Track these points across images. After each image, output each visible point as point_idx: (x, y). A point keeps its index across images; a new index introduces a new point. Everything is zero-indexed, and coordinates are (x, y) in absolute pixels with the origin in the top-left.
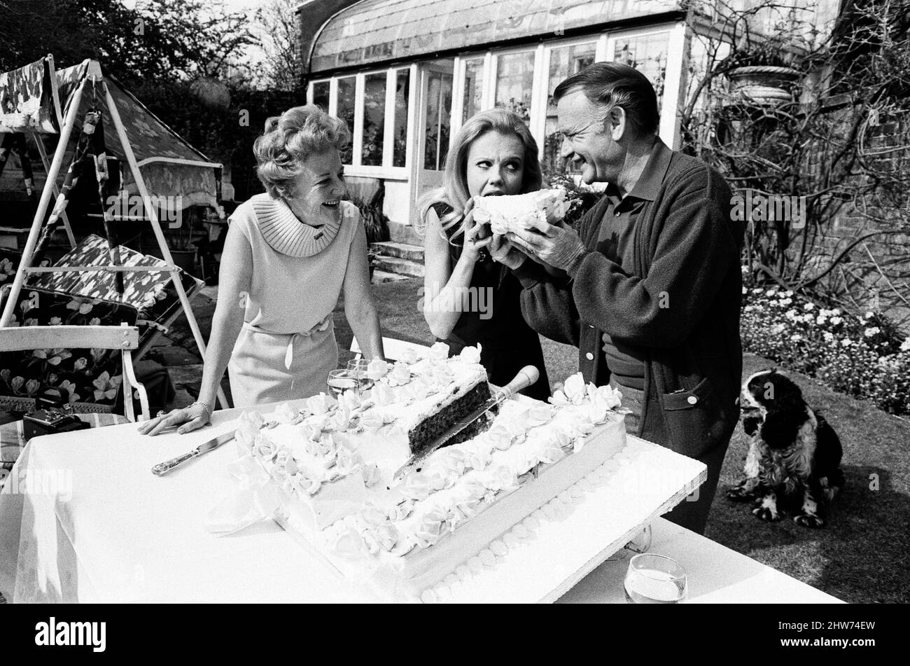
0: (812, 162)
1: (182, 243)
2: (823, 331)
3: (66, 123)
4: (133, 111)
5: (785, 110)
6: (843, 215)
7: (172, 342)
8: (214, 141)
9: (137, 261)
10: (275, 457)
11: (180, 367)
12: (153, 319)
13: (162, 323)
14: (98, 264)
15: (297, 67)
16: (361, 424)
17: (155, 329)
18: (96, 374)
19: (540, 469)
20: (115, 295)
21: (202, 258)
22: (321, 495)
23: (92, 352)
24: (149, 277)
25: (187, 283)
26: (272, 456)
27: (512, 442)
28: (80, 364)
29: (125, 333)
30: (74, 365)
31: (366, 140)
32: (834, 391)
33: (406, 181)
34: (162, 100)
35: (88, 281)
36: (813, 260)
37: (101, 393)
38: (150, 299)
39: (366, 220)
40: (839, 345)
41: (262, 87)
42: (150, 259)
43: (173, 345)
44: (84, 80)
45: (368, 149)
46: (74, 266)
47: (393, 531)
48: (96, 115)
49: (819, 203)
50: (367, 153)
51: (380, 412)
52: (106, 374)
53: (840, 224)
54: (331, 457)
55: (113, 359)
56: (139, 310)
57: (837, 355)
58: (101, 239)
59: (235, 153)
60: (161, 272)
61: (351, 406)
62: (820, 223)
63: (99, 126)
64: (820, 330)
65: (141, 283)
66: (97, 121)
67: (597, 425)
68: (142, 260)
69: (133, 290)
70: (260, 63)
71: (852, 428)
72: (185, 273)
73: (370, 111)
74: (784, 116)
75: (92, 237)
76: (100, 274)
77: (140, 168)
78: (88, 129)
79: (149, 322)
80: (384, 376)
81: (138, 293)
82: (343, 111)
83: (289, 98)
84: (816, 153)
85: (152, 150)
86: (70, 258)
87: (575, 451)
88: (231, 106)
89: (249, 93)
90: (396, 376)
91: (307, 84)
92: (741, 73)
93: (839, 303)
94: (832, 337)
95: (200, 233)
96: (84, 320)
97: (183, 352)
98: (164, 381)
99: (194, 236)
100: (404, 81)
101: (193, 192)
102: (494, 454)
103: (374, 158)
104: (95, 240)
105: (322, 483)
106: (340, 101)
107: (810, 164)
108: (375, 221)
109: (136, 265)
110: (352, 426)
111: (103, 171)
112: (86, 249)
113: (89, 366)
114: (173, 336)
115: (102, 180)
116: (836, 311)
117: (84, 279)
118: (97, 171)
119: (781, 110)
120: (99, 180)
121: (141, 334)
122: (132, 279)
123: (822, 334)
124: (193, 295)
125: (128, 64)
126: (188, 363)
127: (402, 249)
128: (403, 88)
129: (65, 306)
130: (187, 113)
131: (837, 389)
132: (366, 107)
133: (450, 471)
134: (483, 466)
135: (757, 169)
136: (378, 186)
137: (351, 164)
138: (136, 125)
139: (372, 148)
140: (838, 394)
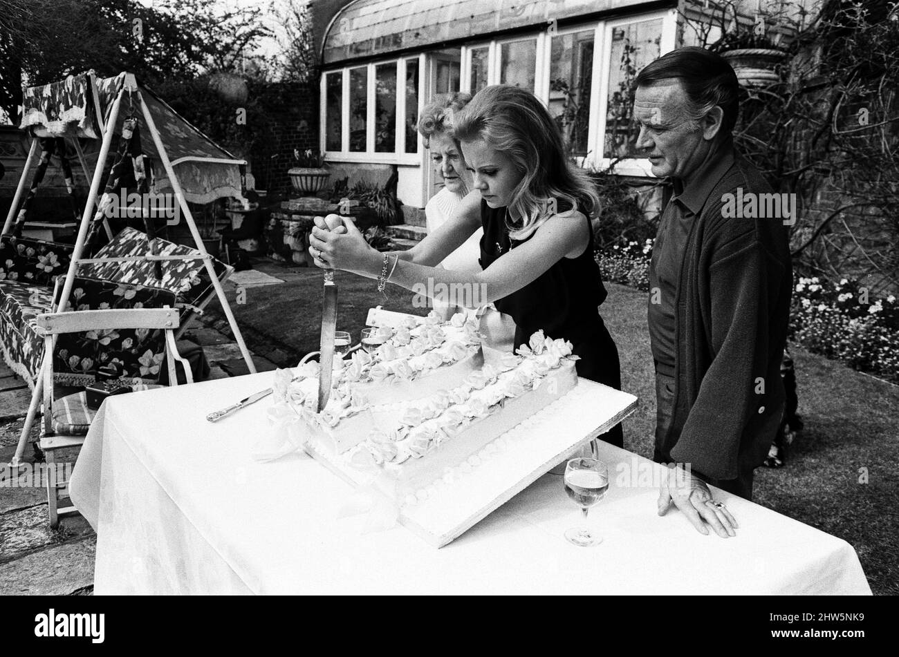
0: (798, 139)
1: (207, 231)
2: (802, 298)
3: (107, 130)
4: (165, 116)
5: (772, 90)
6: (825, 189)
7: (203, 324)
8: (234, 134)
9: (172, 250)
10: (304, 402)
11: (212, 347)
12: (189, 302)
13: (197, 306)
14: (135, 254)
15: (310, 59)
16: (370, 374)
17: (191, 311)
18: (141, 353)
19: (506, 402)
20: (153, 282)
21: (227, 246)
22: (339, 427)
23: (137, 333)
24: (184, 265)
25: (219, 269)
26: (301, 401)
27: (486, 384)
28: (127, 344)
29: (168, 314)
30: (121, 345)
31: (378, 127)
32: (810, 352)
33: (417, 166)
34: (183, 96)
35: (127, 270)
36: (799, 232)
37: (146, 369)
38: (185, 284)
39: (381, 204)
40: (815, 311)
41: (277, 79)
42: (184, 248)
43: (205, 327)
44: (121, 91)
45: (381, 136)
46: (113, 257)
47: (394, 447)
48: (133, 122)
49: (803, 178)
50: (380, 140)
51: (386, 366)
52: (149, 352)
53: (822, 198)
54: (346, 400)
55: (156, 338)
56: (177, 294)
57: (813, 319)
58: (136, 232)
59: (254, 145)
60: (194, 260)
61: (362, 362)
62: (805, 198)
63: (136, 131)
64: (799, 297)
65: (176, 270)
66: (134, 127)
67: (552, 368)
68: (176, 249)
69: (169, 277)
70: (275, 57)
71: (819, 384)
72: (217, 260)
73: (381, 99)
74: (770, 96)
75: (128, 230)
76: (138, 263)
77: (173, 167)
78: (127, 134)
79: (186, 305)
80: (390, 338)
81: (174, 279)
82: (355, 100)
83: (304, 90)
84: (801, 130)
85: (182, 149)
86: (108, 250)
87: (534, 388)
88: (248, 98)
89: (266, 86)
90: (399, 338)
91: (320, 75)
92: (731, 56)
93: (821, 272)
94: (809, 303)
95: (224, 221)
96: (130, 304)
97: (214, 333)
98: (200, 359)
99: (218, 225)
100: (413, 70)
101: (219, 187)
102: (472, 393)
103: (386, 145)
104: (130, 233)
105: (341, 418)
106: (353, 89)
107: (795, 141)
108: (389, 206)
109: (171, 254)
110: (362, 377)
111: (141, 171)
112: (122, 241)
113: (135, 345)
114: (204, 319)
115: (140, 179)
116: (815, 280)
117: (123, 268)
118: (135, 172)
119: (769, 90)
120: (137, 179)
121: (180, 315)
122: (168, 267)
123: (801, 300)
124: (224, 281)
125: (147, 60)
126: (220, 343)
127: (417, 231)
128: (413, 76)
129: (112, 292)
130: (207, 108)
131: (812, 350)
132: (377, 96)
133: (438, 406)
134: (462, 401)
135: (748, 147)
136: (391, 172)
137: (365, 151)
138: (168, 127)
139: (384, 135)
140: (812, 355)
